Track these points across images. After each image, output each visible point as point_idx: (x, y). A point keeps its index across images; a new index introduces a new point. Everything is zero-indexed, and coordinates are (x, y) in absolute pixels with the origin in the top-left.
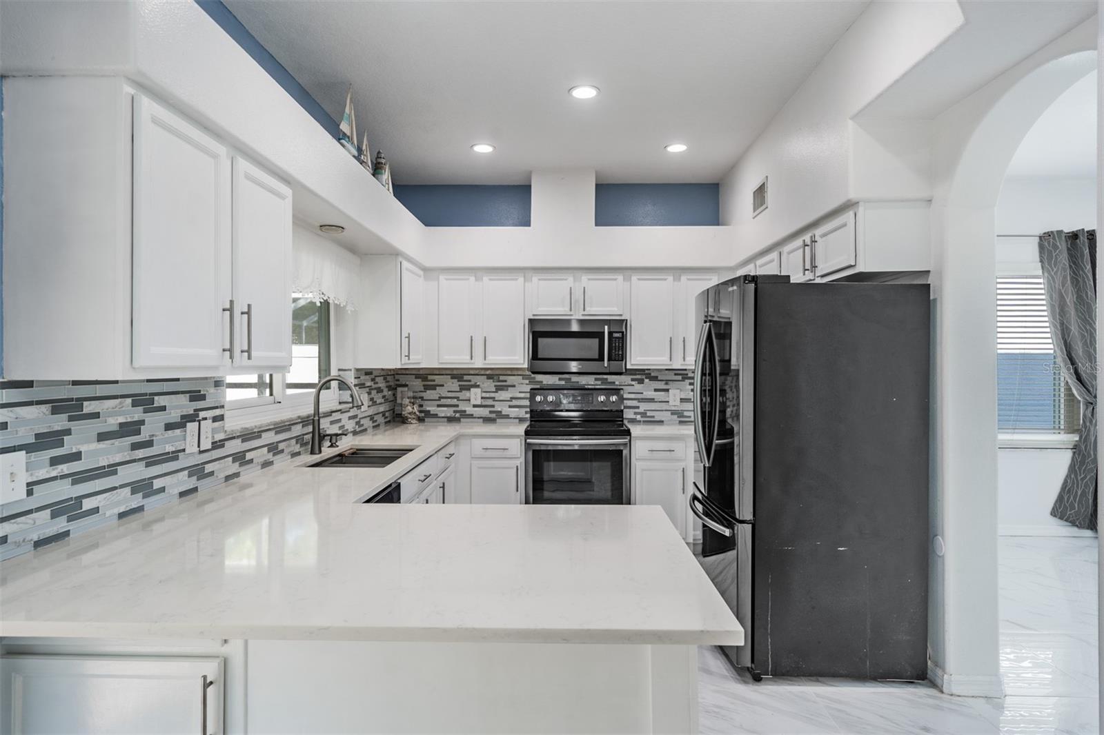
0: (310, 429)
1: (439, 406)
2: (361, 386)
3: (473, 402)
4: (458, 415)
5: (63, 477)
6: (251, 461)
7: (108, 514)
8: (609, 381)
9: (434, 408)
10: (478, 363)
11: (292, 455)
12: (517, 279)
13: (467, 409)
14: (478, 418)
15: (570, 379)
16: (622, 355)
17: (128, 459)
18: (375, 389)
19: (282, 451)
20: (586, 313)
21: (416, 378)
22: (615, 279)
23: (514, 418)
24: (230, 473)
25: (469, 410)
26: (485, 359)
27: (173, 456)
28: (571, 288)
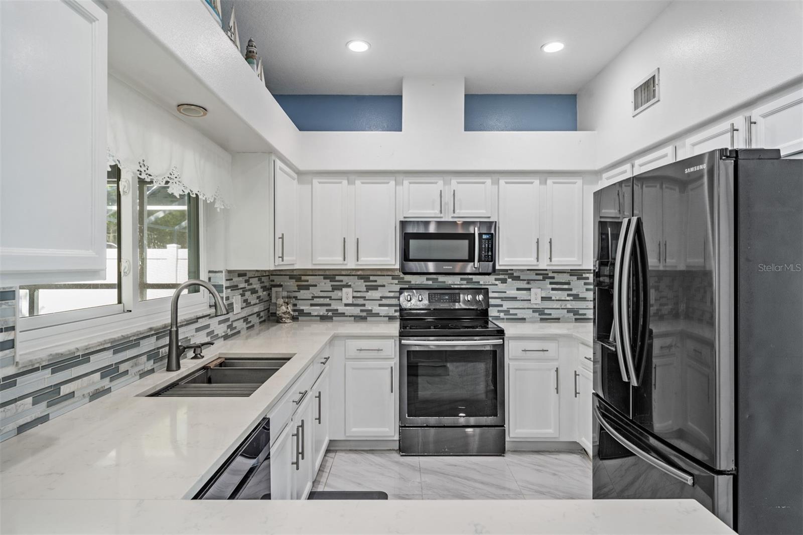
1: (312, 305)
2: (234, 288)
3: (345, 301)
4: (330, 314)
8: (474, 280)
9: (307, 307)
10: (351, 264)
12: (388, 183)
13: (339, 308)
14: (350, 316)
15: (437, 279)
16: (492, 256)
18: (249, 290)
19: (126, 372)
20: (455, 215)
21: (290, 278)
22: (484, 183)
23: (384, 316)
24: (29, 420)
25: (341, 309)
26: (358, 260)
28: (441, 191)
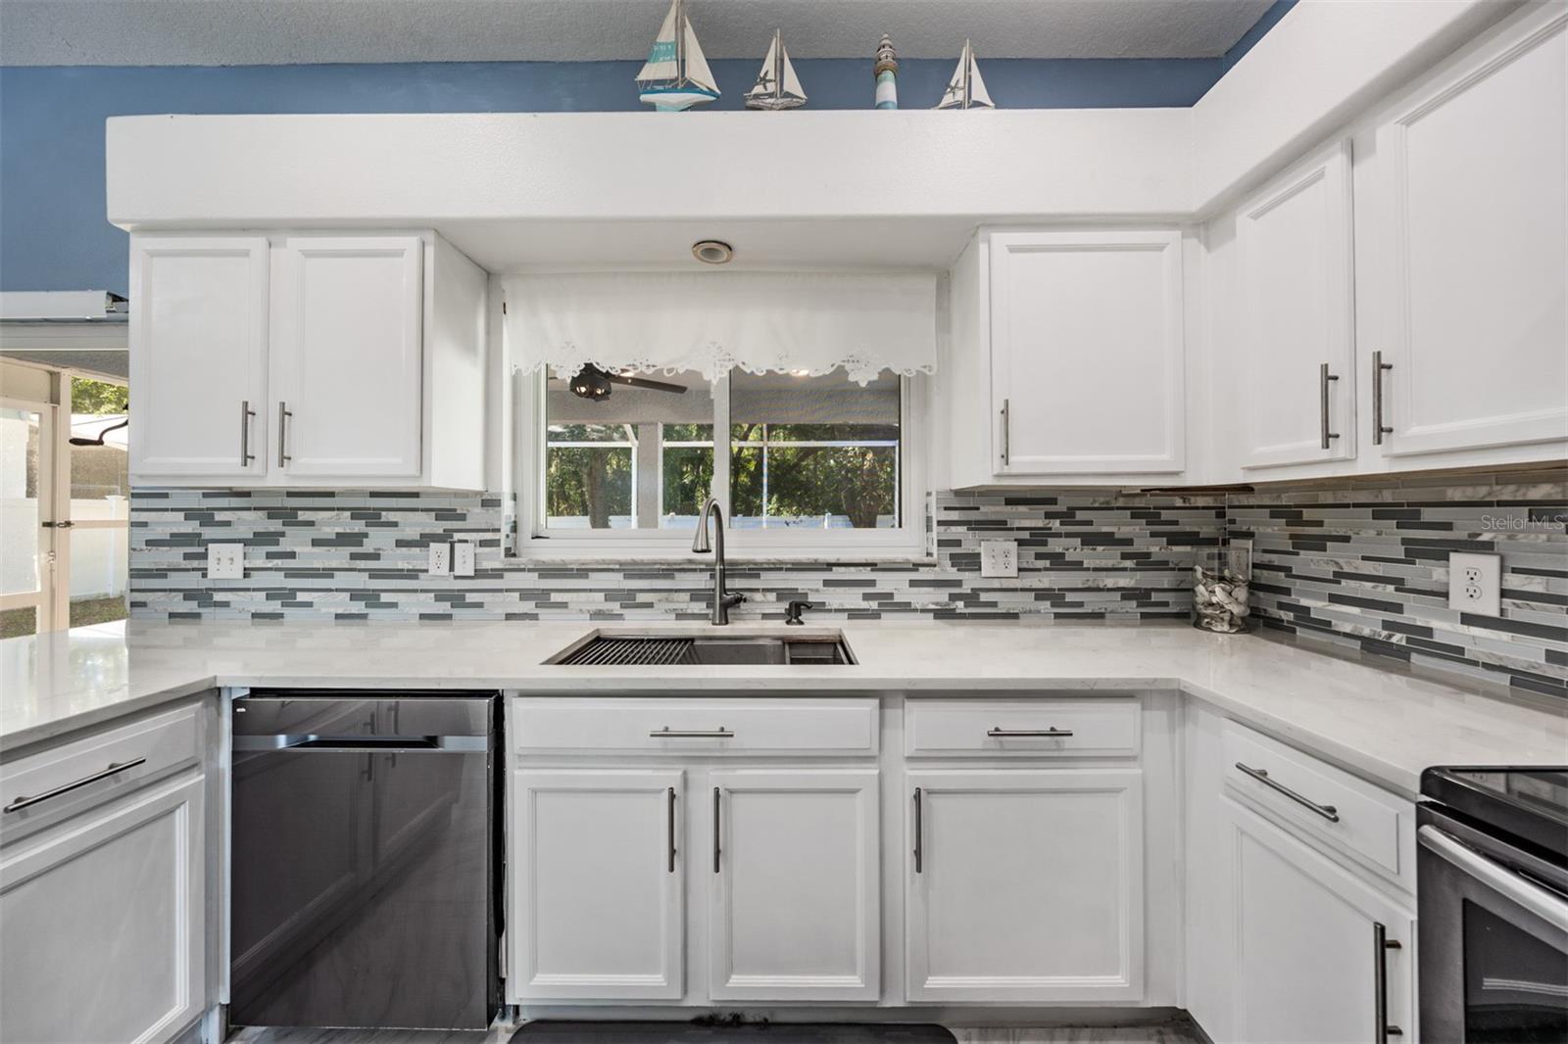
1: (1334, 599)
2: (987, 525)
4: (1398, 638)
5: (277, 569)
6: (564, 605)
7: (324, 610)
13: (1434, 624)
14: (1490, 668)
17: (347, 566)
18: (1072, 535)
21: (1273, 515)
24: (517, 612)
25: (1447, 630)
27: (413, 574)
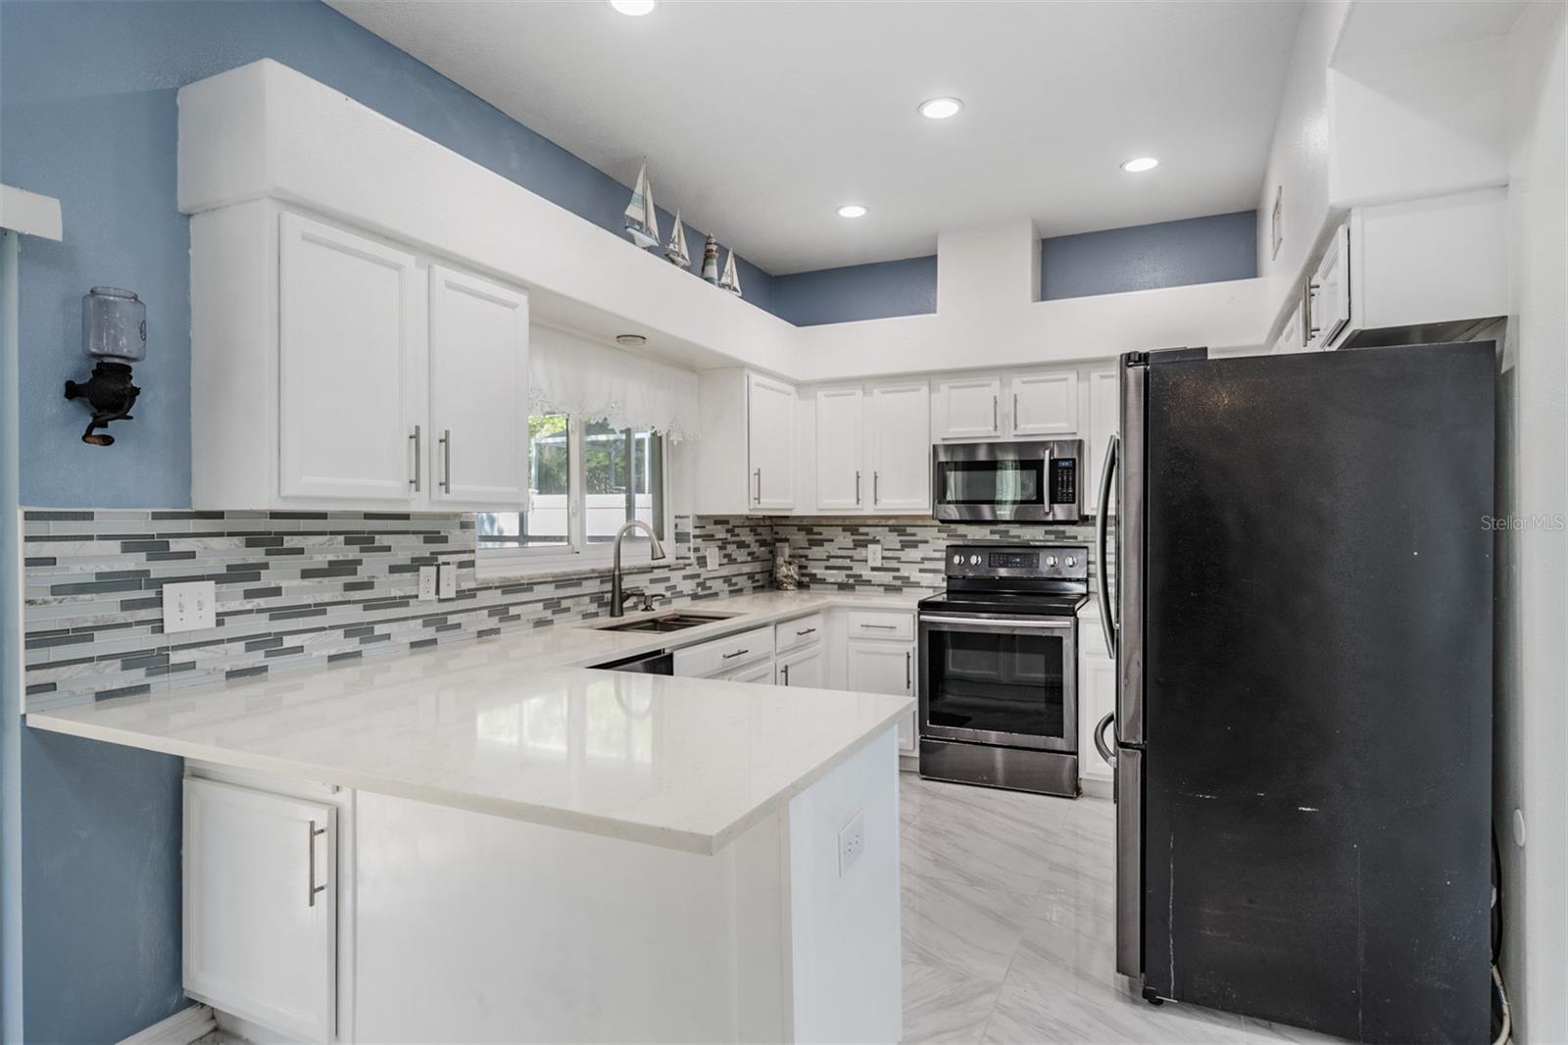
0: (608, 587)
1: (827, 568)
2: (708, 538)
3: (871, 563)
4: (851, 581)
5: (260, 611)
6: (518, 617)
7: (315, 654)
8: (1067, 534)
9: (821, 571)
10: (868, 509)
11: (583, 615)
12: (919, 390)
13: (863, 573)
14: (878, 585)
15: (1008, 531)
16: (1074, 494)
17: (340, 599)
18: (734, 543)
19: (568, 610)
20: (1019, 432)
21: (799, 530)
22: (1065, 380)
23: (927, 587)
24: (485, 628)
25: (867, 574)
26: (876, 503)
27: (403, 601)
28: (995, 398)
